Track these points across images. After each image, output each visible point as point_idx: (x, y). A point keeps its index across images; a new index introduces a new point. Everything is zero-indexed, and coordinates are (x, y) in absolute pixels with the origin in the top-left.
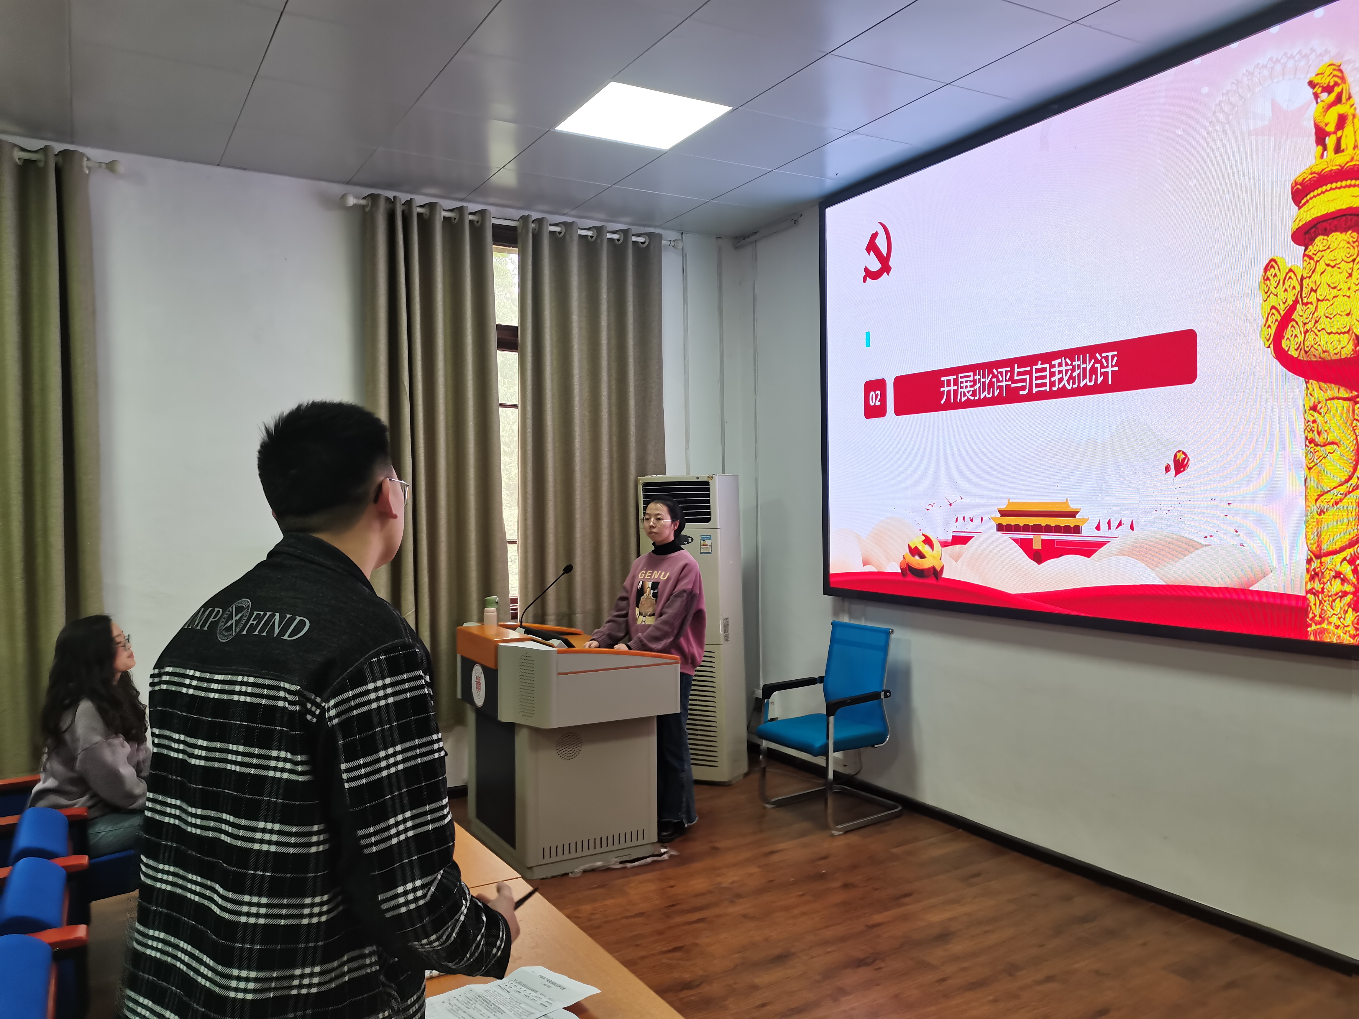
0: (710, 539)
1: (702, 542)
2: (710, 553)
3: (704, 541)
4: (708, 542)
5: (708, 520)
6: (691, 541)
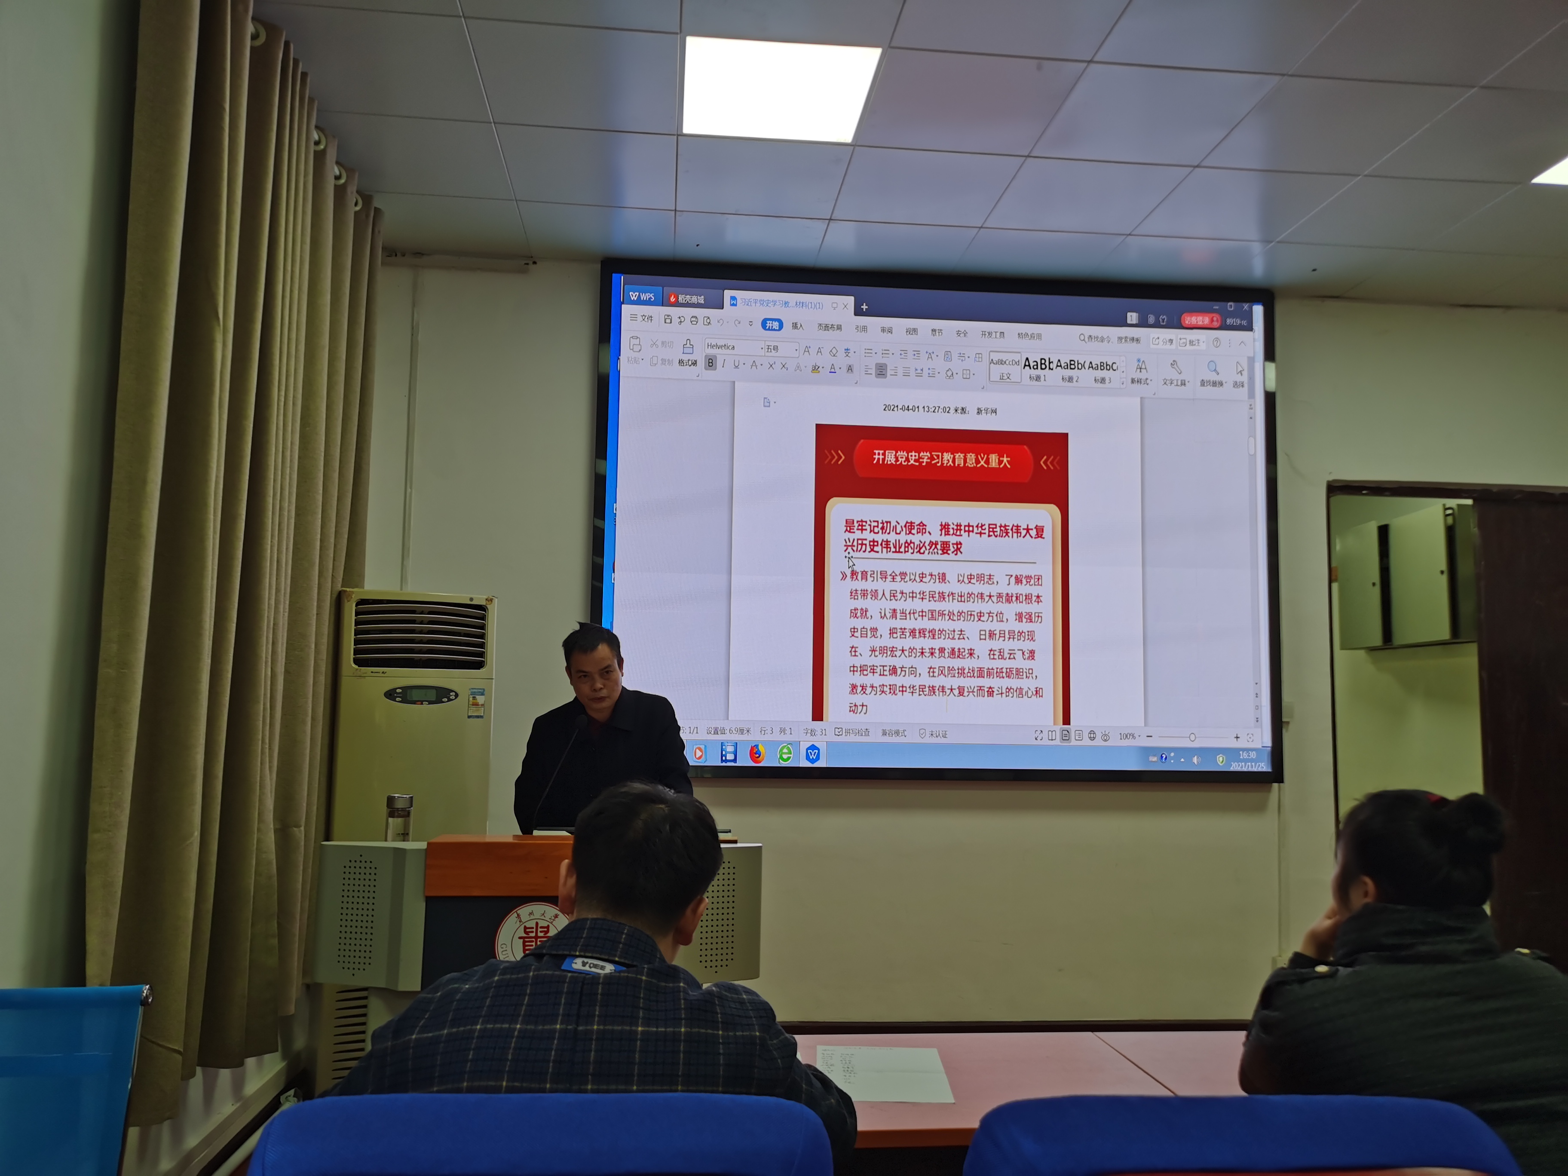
0: (482, 694)
1: (471, 699)
2: (481, 717)
3: (474, 698)
4: (480, 699)
5: (479, 665)
6: (454, 698)
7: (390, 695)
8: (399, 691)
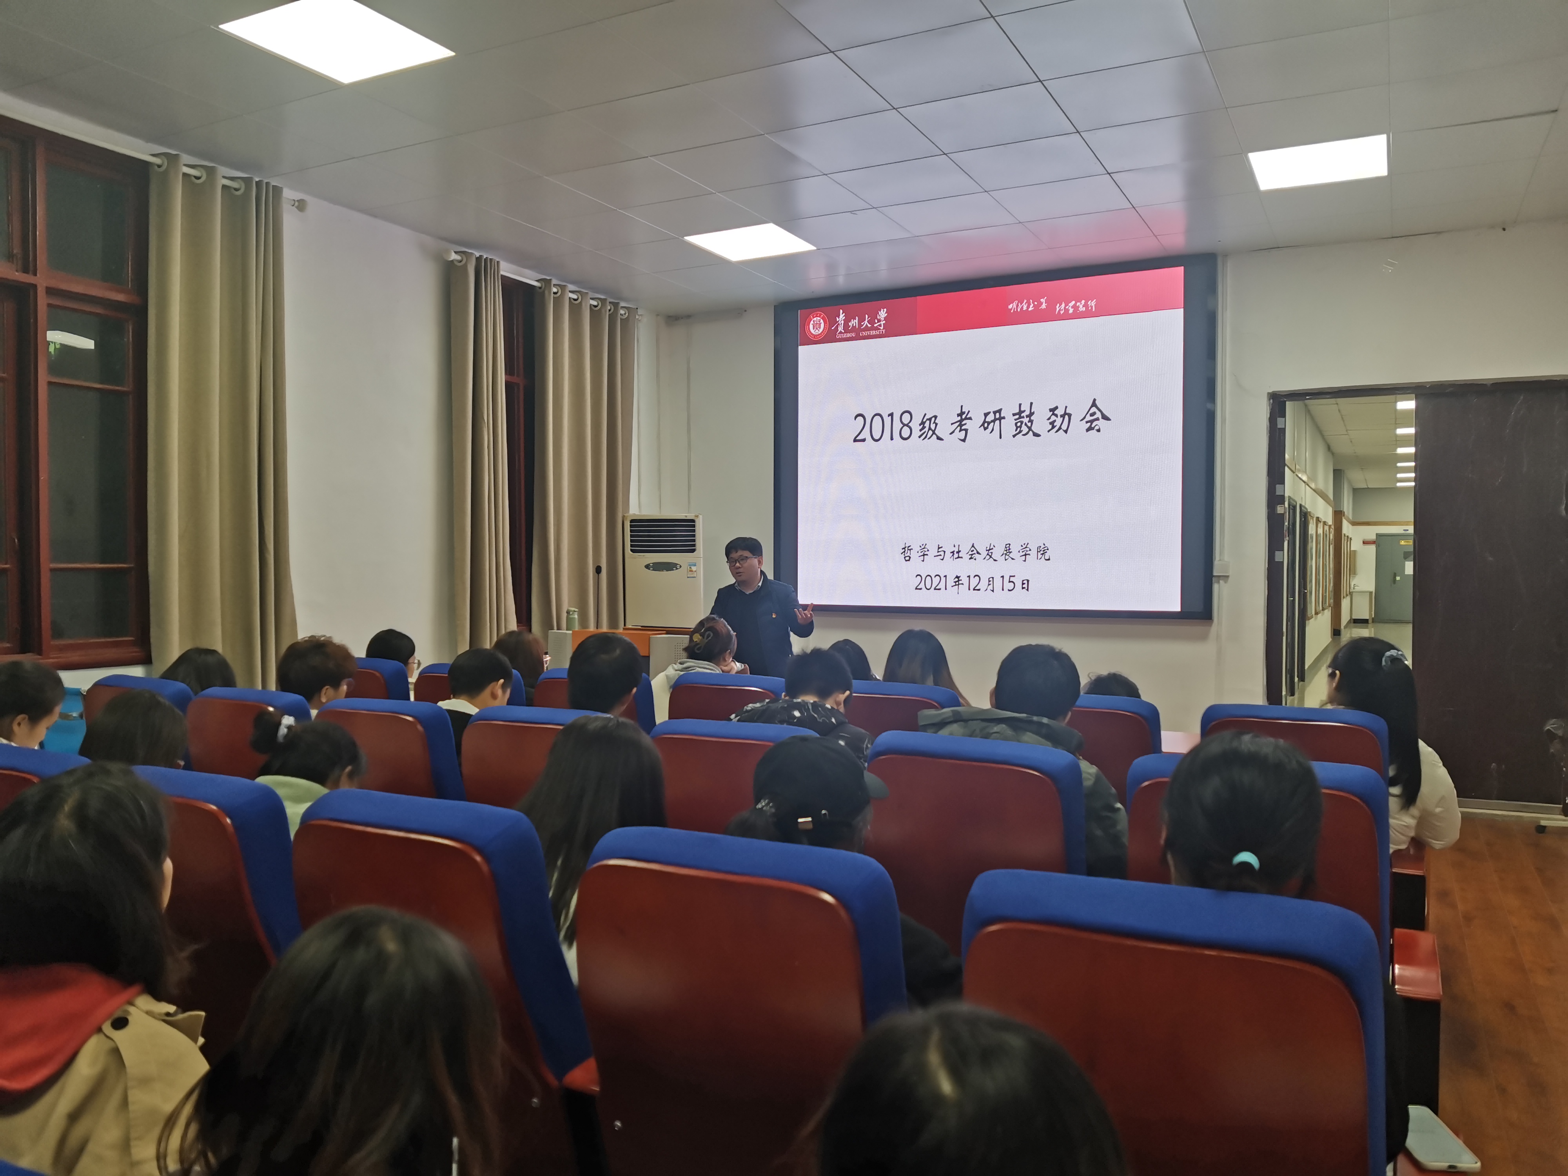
0: (695, 565)
1: (689, 568)
2: (695, 577)
3: (690, 567)
4: (694, 568)
5: (693, 551)
6: (679, 567)
7: (647, 567)
8: (651, 565)
